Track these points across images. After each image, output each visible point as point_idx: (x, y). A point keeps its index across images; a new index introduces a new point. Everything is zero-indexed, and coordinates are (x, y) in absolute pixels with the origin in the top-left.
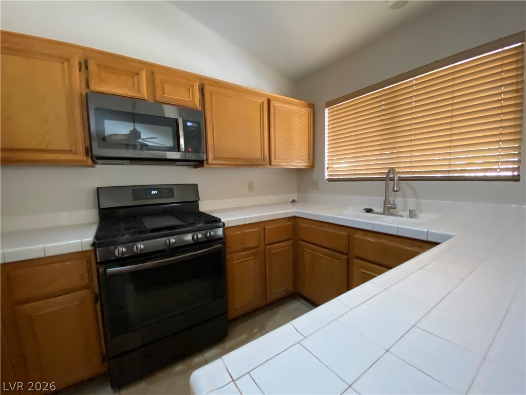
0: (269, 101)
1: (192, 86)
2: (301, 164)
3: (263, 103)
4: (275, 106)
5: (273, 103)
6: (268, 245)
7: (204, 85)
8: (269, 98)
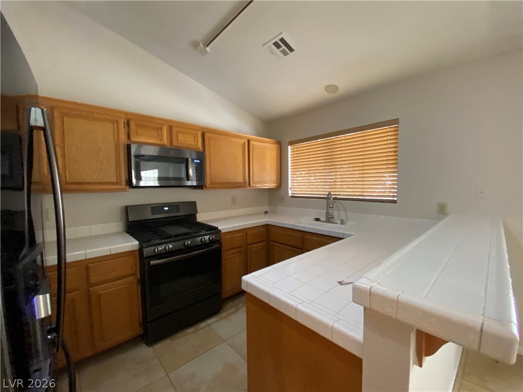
0: (249, 141)
1: (197, 135)
2: (272, 185)
3: (244, 143)
4: (253, 145)
5: (252, 143)
6: (249, 245)
7: (205, 133)
8: (249, 138)
